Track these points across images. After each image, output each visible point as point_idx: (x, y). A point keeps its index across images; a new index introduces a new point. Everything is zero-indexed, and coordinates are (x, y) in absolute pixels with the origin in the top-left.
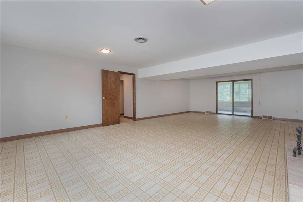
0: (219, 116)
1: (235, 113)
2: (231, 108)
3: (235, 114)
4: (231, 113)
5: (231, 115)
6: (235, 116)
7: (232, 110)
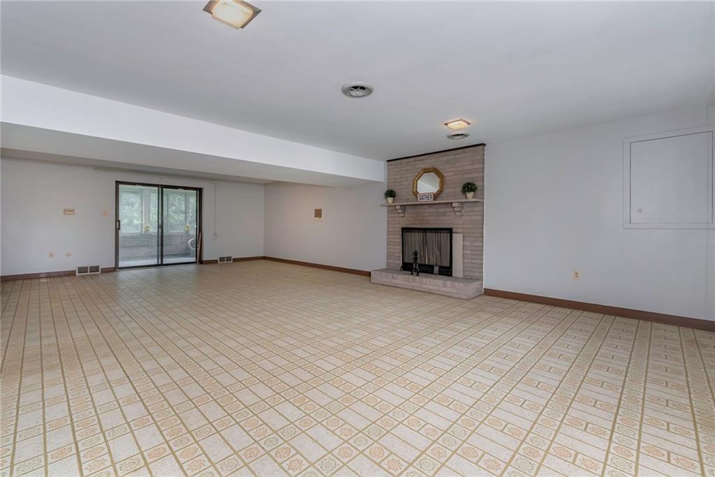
0: (122, 275)
1: (166, 261)
2: (155, 251)
3: (164, 263)
4: (154, 261)
5: (155, 266)
6: (165, 268)
7: (156, 254)
